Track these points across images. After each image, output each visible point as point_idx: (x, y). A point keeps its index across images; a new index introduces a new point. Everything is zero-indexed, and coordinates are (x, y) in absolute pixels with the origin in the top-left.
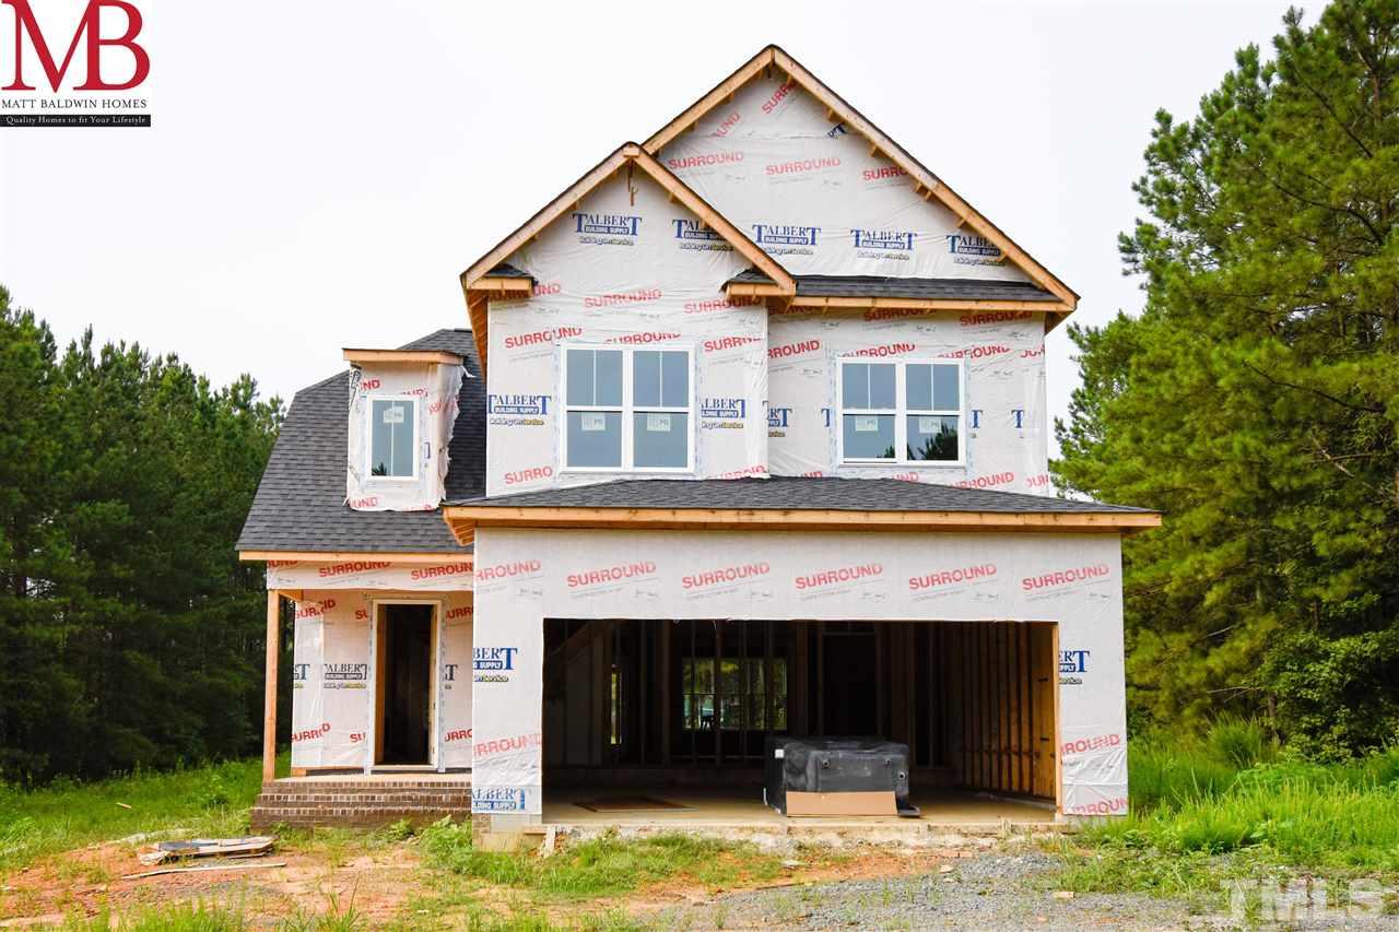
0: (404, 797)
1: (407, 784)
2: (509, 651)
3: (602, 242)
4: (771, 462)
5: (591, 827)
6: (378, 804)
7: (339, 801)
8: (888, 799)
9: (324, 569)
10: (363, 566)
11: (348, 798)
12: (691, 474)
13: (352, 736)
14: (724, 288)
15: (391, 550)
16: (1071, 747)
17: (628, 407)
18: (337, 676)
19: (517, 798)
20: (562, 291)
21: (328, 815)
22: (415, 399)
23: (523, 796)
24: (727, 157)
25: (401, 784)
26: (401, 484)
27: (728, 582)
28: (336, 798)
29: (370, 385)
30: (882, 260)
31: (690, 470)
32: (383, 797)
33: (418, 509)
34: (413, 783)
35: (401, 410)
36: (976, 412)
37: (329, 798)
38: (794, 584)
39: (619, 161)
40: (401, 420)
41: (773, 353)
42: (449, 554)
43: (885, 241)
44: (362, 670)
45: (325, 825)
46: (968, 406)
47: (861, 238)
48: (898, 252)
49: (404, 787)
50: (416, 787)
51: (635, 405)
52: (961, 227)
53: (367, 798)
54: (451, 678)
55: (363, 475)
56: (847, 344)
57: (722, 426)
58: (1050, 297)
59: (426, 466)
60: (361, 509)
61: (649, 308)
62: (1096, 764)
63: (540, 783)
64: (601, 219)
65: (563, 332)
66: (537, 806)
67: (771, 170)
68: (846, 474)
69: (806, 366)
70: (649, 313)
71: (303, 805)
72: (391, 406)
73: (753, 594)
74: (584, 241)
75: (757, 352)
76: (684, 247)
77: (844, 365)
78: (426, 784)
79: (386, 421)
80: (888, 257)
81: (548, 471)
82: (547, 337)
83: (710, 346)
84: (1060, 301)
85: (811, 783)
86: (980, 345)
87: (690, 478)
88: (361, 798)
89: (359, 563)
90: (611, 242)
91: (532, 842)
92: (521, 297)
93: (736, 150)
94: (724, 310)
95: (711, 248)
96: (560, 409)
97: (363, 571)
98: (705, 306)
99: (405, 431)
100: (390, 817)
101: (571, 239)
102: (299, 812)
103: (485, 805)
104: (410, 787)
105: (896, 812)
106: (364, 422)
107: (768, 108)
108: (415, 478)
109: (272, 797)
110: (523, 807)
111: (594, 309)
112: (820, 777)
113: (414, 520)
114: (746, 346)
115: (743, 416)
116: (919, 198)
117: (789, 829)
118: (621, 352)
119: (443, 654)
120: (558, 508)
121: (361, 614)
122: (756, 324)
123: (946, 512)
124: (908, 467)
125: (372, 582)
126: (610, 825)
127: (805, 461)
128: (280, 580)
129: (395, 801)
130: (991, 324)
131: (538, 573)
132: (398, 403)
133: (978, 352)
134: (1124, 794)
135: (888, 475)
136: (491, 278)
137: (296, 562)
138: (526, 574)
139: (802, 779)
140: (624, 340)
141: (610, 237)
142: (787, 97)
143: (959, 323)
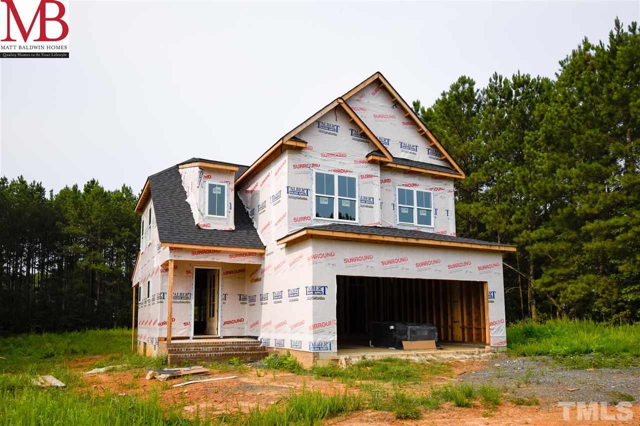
0: (231, 348)
1: (228, 342)
2: (325, 287)
3: (327, 133)
4: (382, 220)
5: (356, 357)
6: (220, 351)
7: (204, 350)
8: (432, 343)
9: (194, 252)
10: (210, 251)
11: (208, 349)
12: (357, 223)
13: (184, 324)
14: (367, 156)
15: (225, 245)
16: (492, 324)
17: (336, 197)
18: (178, 298)
19: (328, 345)
20: (313, 149)
21: (204, 356)
22: (226, 185)
23: (330, 345)
24: (361, 109)
25: (225, 343)
26: (220, 219)
27: (395, 264)
28: (203, 349)
29: (208, 177)
30: (408, 154)
31: (357, 222)
32: (222, 348)
33: (227, 229)
34: (230, 342)
35: (220, 188)
36: (436, 209)
37: (200, 349)
38: (415, 266)
39: (336, 104)
40: (220, 193)
41: (382, 182)
42: (248, 248)
43: (409, 147)
44: (189, 296)
45: (202, 361)
46: (434, 207)
47: (402, 145)
48: (413, 152)
49: (227, 344)
50: (231, 344)
51: (339, 196)
52: (431, 146)
53: (216, 349)
54: (225, 300)
55: (205, 214)
56: (400, 181)
57: (367, 206)
58: (458, 173)
59: (230, 212)
60: (204, 228)
61: (343, 160)
62: (498, 329)
63: (336, 339)
64: (326, 125)
65: (314, 165)
66: (335, 348)
67: (375, 116)
68: (400, 227)
69: (387, 188)
70: (342, 162)
71: (189, 353)
72: (216, 187)
73: (403, 268)
74: (320, 131)
75: (377, 180)
76: (353, 139)
77: (399, 189)
78: (236, 342)
79: (214, 192)
80: (410, 153)
81: (309, 218)
82: (308, 166)
83: (362, 177)
84: (461, 175)
85: (409, 338)
86: (436, 187)
87: (357, 225)
88: (213, 349)
89: (208, 250)
90: (329, 134)
91: (334, 363)
92: (299, 149)
93: (365, 107)
94: (367, 164)
95: (362, 141)
96: (313, 194)
97: (210, 254)
98: (361, 162)
99: (222, 197)
100: (229, 357)
101: (316, 130)
102: (191, 355)
103: (317, 349)
104: (229, 344)
105: (435, 347)
106: (204, 192)
107: (373, 94)
108: (226, 216)
109: (175, 350)
110: (330, 349)
111: (324, 158)
112: (412, 336)
113: (227, 234)
114: (374, 178)
115: (373, 203)
116: (418, 134)
117: (417, 354)
118: (334, 175)
119: (222, 289)
120: (346, 232)
121: (188, 272)
122: (376, 171)
123: (462, 243)
124: (417, 226)
125: (214, 259)
126: (363, 355)
127: (387, 222)
128: (175, 256)
129: (227, 350)
130: (439, 180)
131: (334, 257)
132: (219, 186)
133: (436, 189)
134: (505, 339)
135: (412, 229)
136: (293, 140)
137: (182, 248)
138: (330, 257)
139: (405, 336)
140: (334, 171)
141: (329, 131)
142: (379, 92)
143: (431, 179)
